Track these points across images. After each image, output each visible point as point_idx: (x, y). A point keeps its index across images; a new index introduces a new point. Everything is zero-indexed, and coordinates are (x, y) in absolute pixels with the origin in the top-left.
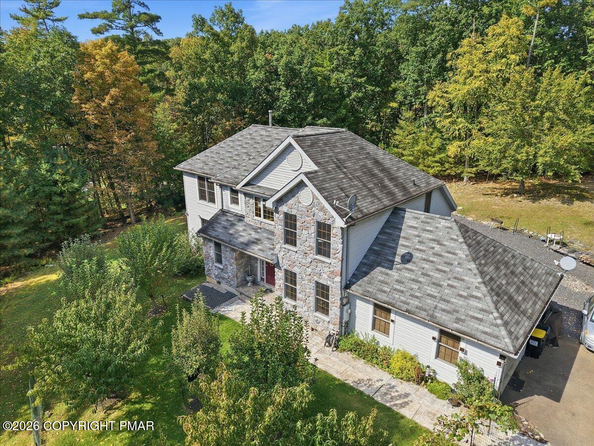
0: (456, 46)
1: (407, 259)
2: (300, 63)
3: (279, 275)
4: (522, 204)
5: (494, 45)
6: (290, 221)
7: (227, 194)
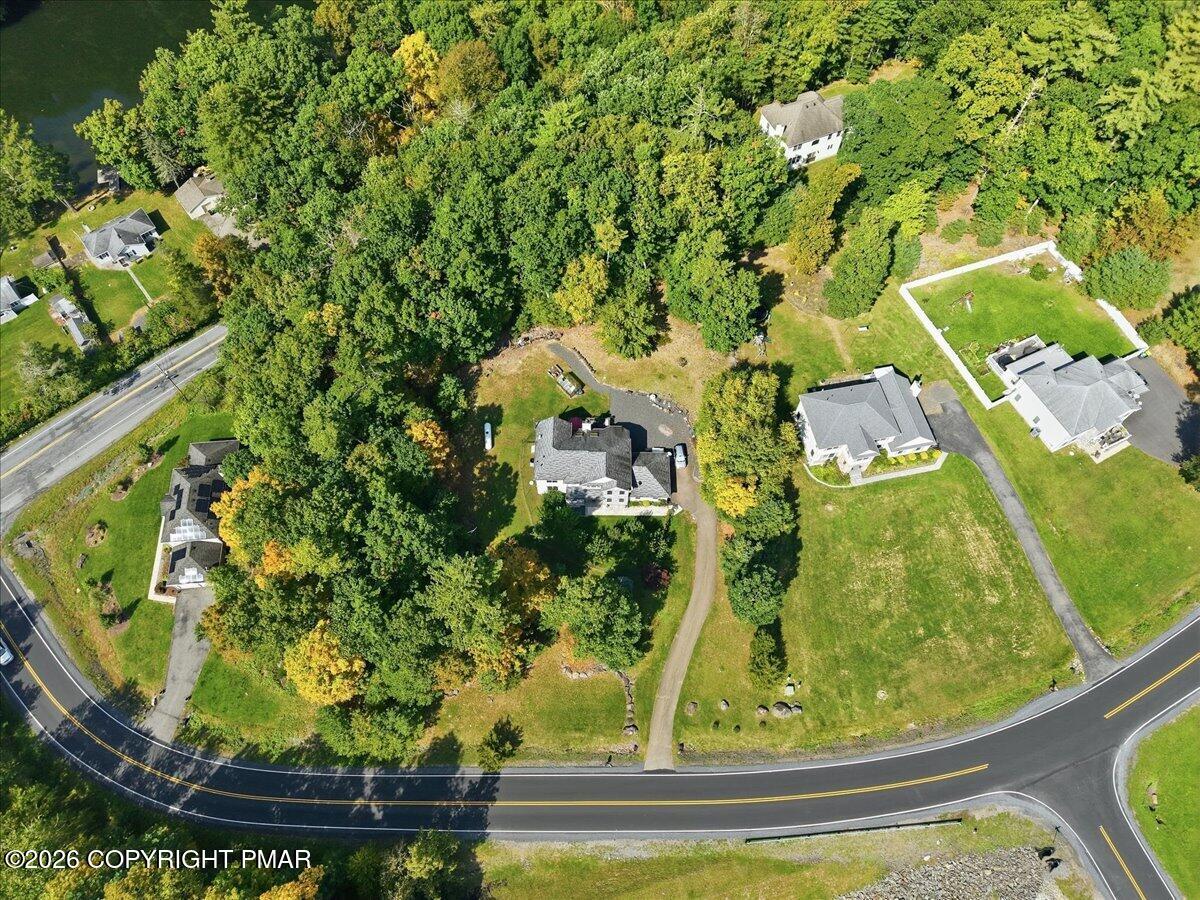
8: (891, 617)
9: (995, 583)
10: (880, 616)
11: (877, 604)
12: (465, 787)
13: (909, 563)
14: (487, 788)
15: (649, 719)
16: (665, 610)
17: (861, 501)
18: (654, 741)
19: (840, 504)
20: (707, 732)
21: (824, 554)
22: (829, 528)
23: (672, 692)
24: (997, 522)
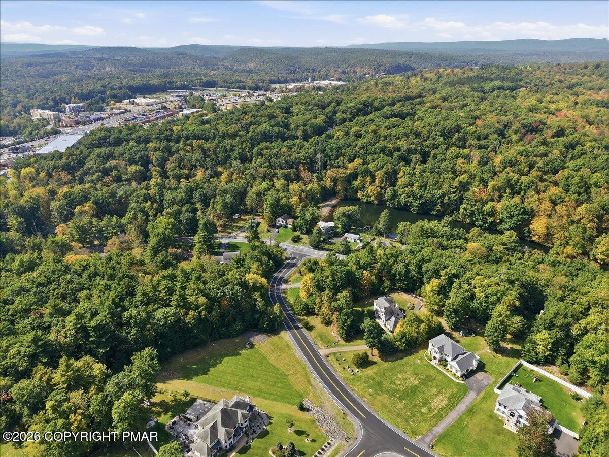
3: (381, 318)
6: (382, 314)
7: (378, 308)
8: (397, 387)
9: (430, 410)
10: (395, 384)
11: (398, 382)
12: (295, 325)
13: (417, 385)
15: (331, 348)
16: (361, 341)
17: (427, 367)
18: (326, 350)
19: (422, 362)
20: (335, 359)
21: (404, 365)
22: (412, 363)
23: (341, 350)
24: (452, 404)
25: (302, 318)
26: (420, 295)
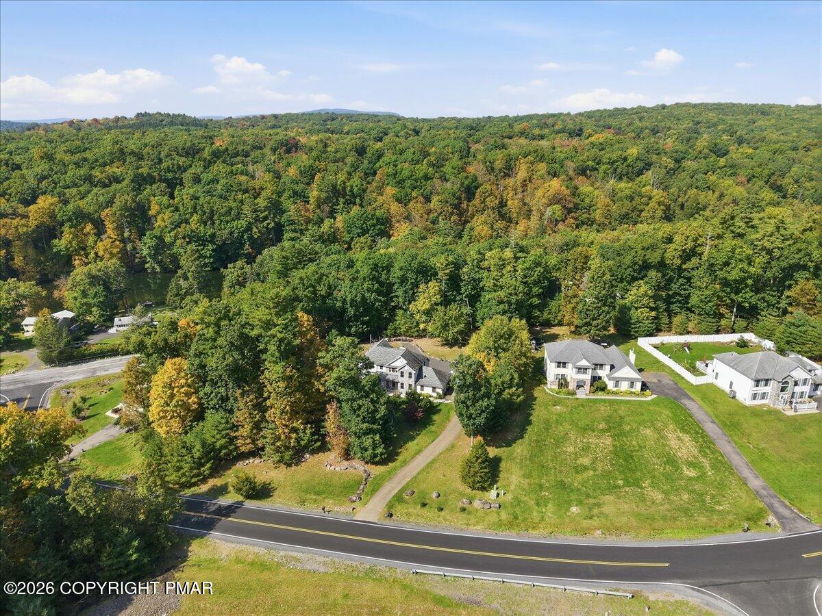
0: (418, 288)
1: (425, 376)
2: (356, 296)
3: (399, 385)
4: (447, 349)
5: (432, 292)
6: (402, 373)
7: (379, 367)
8: (595, 470)
9: (691, 464)
10: (585, 468)
11: (586, 461)
12: (213, 508)
13: (616, 443)
14: (229, 510)
15: (372, 495)
16: (415, 442)
17: (583, 406)
18: (370, 506)
19: (566, 406)
20: (415, 508)
21: (547, 429)
22: (554, 417)
23: (399, 483)
24: (697, 433)
25: (204, 488)
26: (395, 335)
